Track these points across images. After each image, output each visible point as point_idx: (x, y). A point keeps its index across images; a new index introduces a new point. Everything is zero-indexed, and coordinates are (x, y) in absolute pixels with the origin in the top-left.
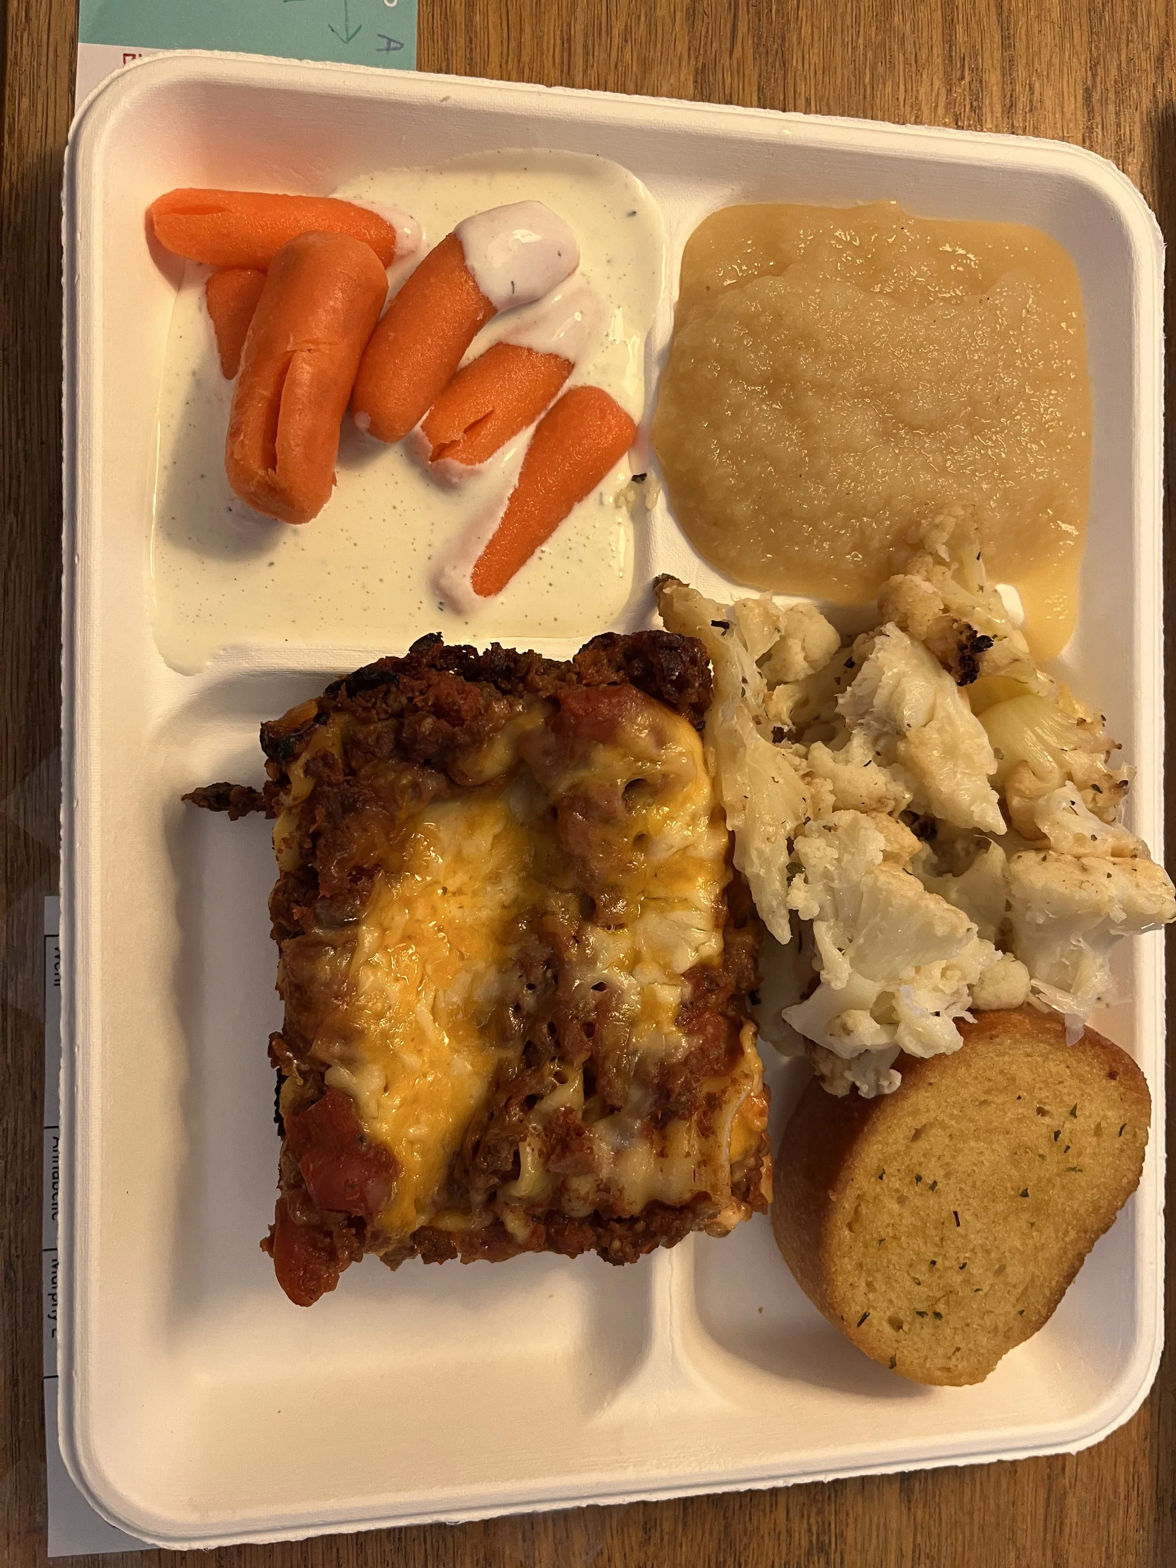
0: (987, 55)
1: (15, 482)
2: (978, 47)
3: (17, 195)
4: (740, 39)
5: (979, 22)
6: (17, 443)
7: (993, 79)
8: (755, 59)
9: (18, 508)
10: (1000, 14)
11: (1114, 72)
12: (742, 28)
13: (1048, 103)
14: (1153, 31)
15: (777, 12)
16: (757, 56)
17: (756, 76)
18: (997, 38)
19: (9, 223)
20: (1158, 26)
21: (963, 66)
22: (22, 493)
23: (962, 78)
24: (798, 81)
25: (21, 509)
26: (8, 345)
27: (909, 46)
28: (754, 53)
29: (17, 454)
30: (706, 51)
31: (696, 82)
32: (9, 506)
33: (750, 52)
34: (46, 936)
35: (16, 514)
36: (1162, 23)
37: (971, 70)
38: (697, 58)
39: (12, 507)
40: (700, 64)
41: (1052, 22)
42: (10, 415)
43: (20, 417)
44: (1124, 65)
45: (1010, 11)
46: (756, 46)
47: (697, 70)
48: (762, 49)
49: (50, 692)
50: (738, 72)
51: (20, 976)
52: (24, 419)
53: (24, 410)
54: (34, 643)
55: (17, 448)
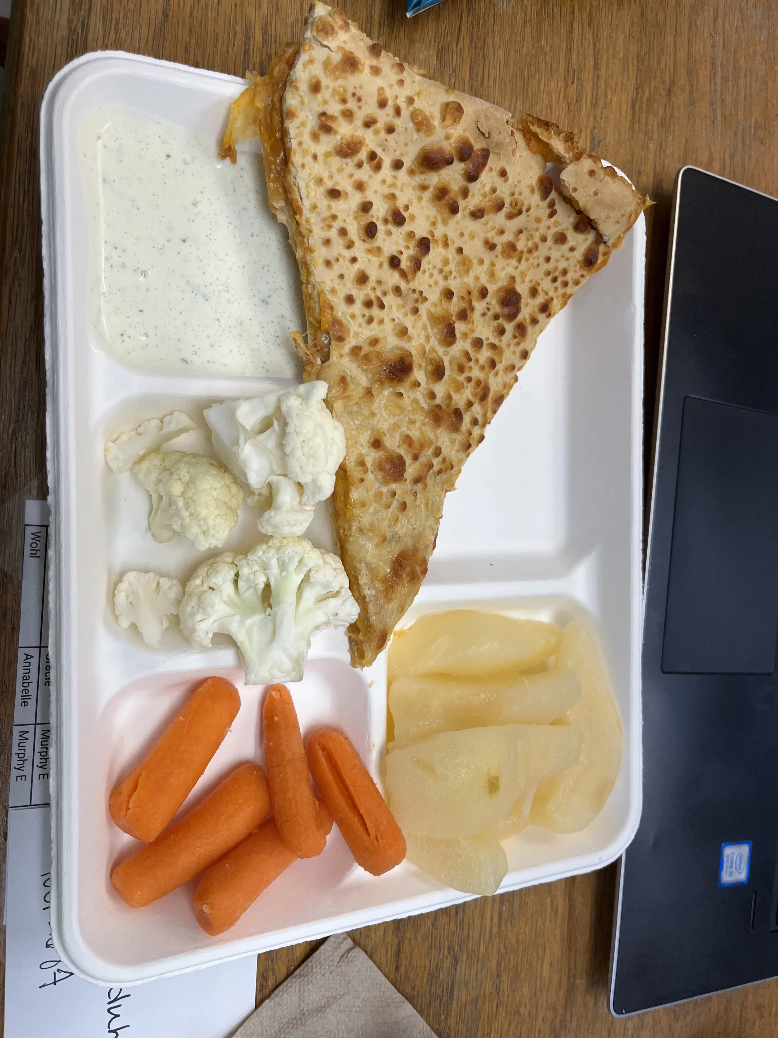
0: (586, 73)
1: (20, 230)
2: (582, 66)
3: (34, 47)
4: (462, 38)
5: (584, 52)
6: (23, 205)
7: (588, 87)
8: (469, 50)
9: (21, 247)
10: (595, 49)
11: (647, 93)
12: (464, 30)
13: (614, 104)
14: (667, 74)
15: (482, 25)
16: (471, 49)
17: (469, 60)
18: (592, 63)
19: (28, 64)
20: (669, 71)
21: (574, 76)
22: (24, 238)
23: (573, 83)
24: (491, 68)
25: (23, 248)
26: (22, 142)
27: (548, 59)
28: (469, 46)
29: (23, 212)
30: (444, 39)
31: (438, 56)
32: (15, 244)
33: (467, 45)
34: (26, 525)
35: (20, 251)
36: (672, 70)
37: (578, 79)
38: (439, 43)
39: (17, 246)
40: (440, 48)
41: (619, 59)
42: (19, 186)
43: (26, 189)
44: (652, 90)
45: (599, 49)
46: (471, 42)
47: (438, 50)
48: (473, 45)
49: (36, 369)
50: (460, 56)
51: (7, 550)
52: (28, 190)
53: (29, 185)
54: (28, 336)
55: (23, 208)
